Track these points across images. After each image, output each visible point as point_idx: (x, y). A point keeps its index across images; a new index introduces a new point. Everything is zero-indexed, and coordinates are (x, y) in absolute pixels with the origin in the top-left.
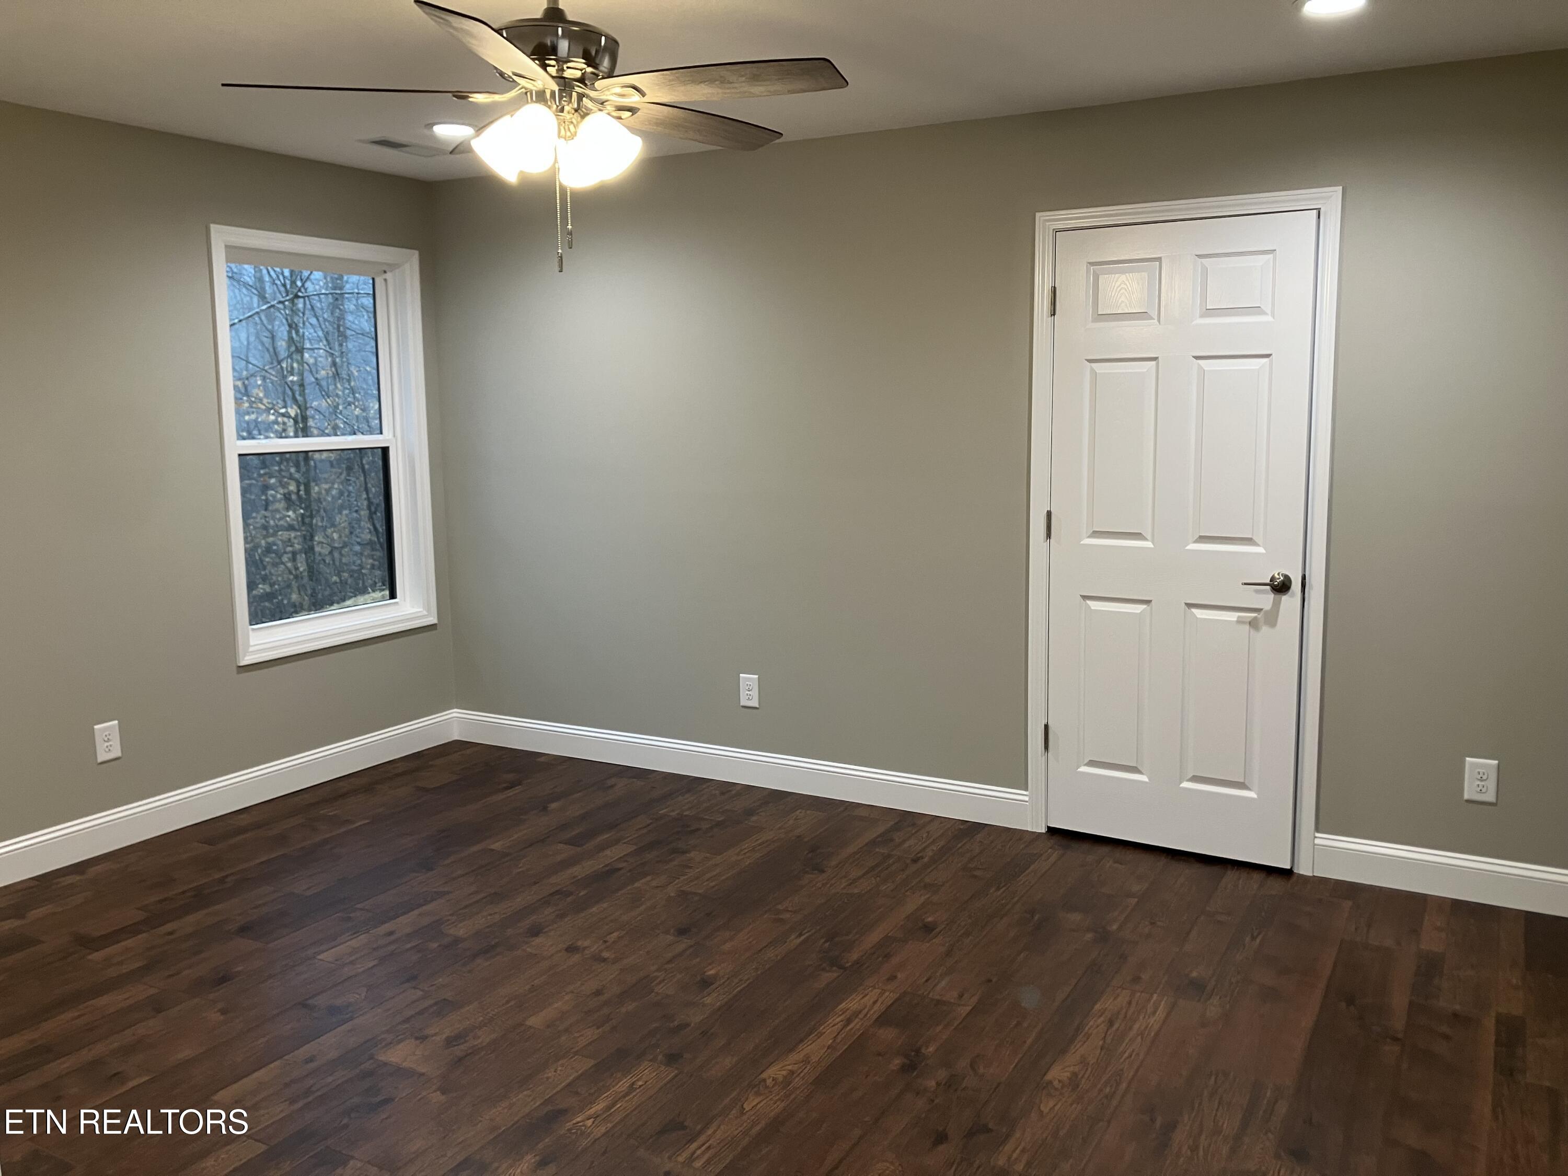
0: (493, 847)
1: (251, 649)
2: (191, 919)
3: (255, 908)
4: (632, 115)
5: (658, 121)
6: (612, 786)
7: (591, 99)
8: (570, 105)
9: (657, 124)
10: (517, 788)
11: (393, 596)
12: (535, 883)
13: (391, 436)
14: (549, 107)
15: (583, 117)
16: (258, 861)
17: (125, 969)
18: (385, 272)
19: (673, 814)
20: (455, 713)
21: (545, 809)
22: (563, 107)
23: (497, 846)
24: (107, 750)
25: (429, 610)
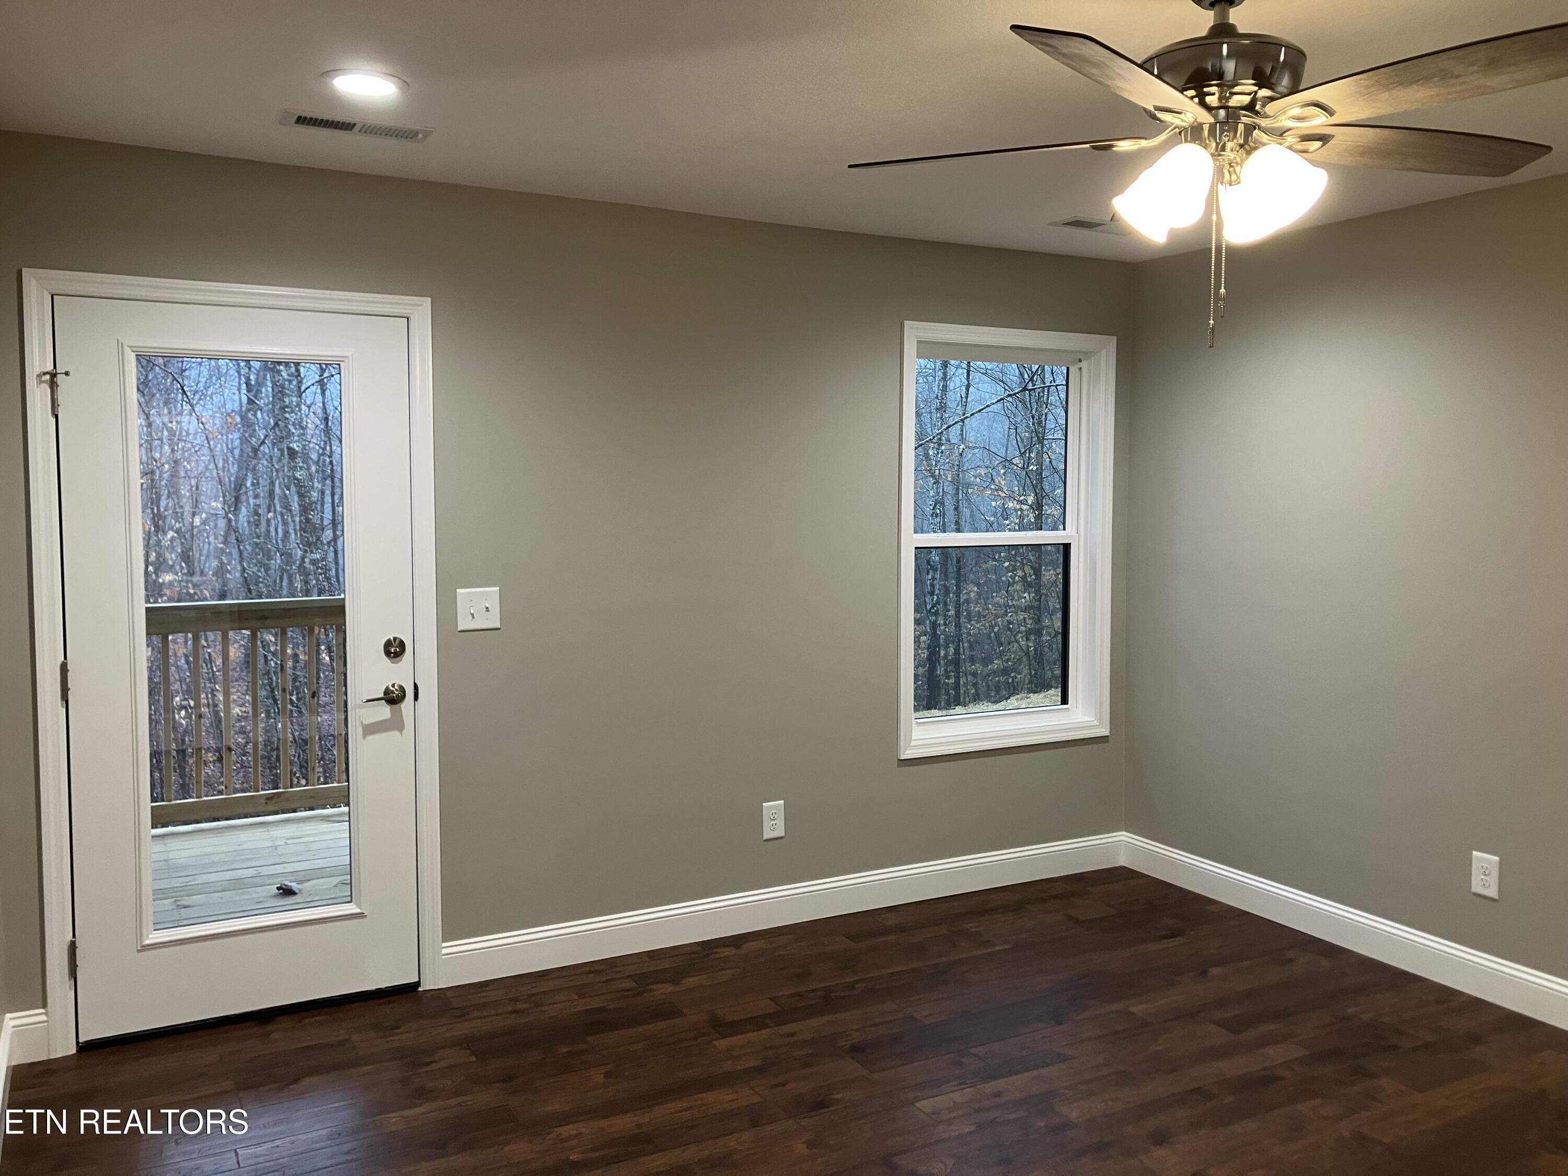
0: (1134, 1009)
1: (913, 743)
2: (814, 1022)
3: (872, 1026)
4: (1322, 146)
5: (1361, 150)
6: (1290, 961)
7: (1265, 131)
8: (1235, 141)
9: (1362, 154)
10: (1177, 939)
11: (1064, 701)
12: (1173, 1071)
13: (1074, 533)
14: (1206, 147)
15: (1249, 153)
16: (891, 971)
17: (742, 1065)
18: (1080, 361)
19: (1365, 1017)
20: (1123, 836)
21: (1204, 973)
22: (1225, 143)
23: (1138, 1009)
24: (772, 829)
25: (1100, 720)
